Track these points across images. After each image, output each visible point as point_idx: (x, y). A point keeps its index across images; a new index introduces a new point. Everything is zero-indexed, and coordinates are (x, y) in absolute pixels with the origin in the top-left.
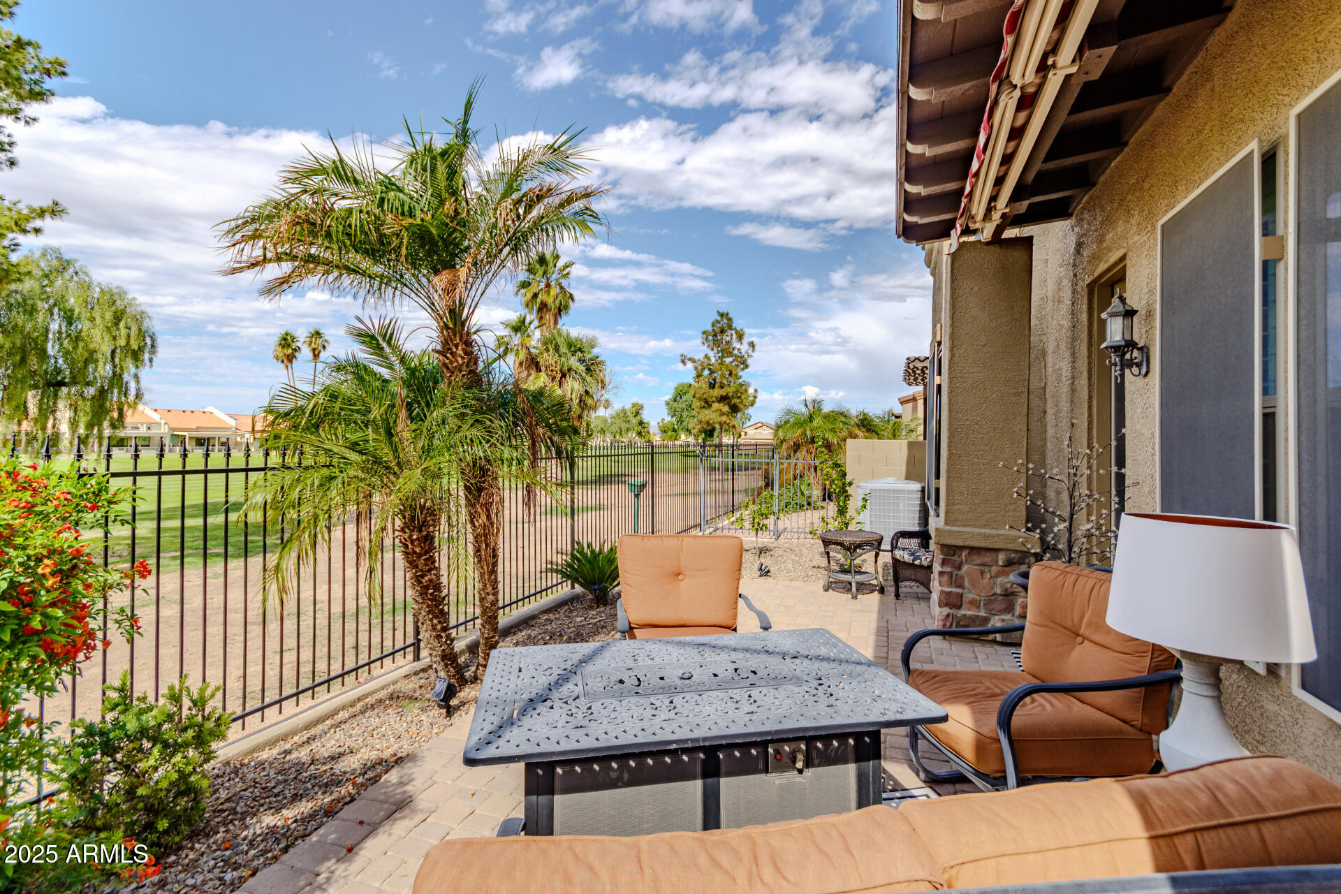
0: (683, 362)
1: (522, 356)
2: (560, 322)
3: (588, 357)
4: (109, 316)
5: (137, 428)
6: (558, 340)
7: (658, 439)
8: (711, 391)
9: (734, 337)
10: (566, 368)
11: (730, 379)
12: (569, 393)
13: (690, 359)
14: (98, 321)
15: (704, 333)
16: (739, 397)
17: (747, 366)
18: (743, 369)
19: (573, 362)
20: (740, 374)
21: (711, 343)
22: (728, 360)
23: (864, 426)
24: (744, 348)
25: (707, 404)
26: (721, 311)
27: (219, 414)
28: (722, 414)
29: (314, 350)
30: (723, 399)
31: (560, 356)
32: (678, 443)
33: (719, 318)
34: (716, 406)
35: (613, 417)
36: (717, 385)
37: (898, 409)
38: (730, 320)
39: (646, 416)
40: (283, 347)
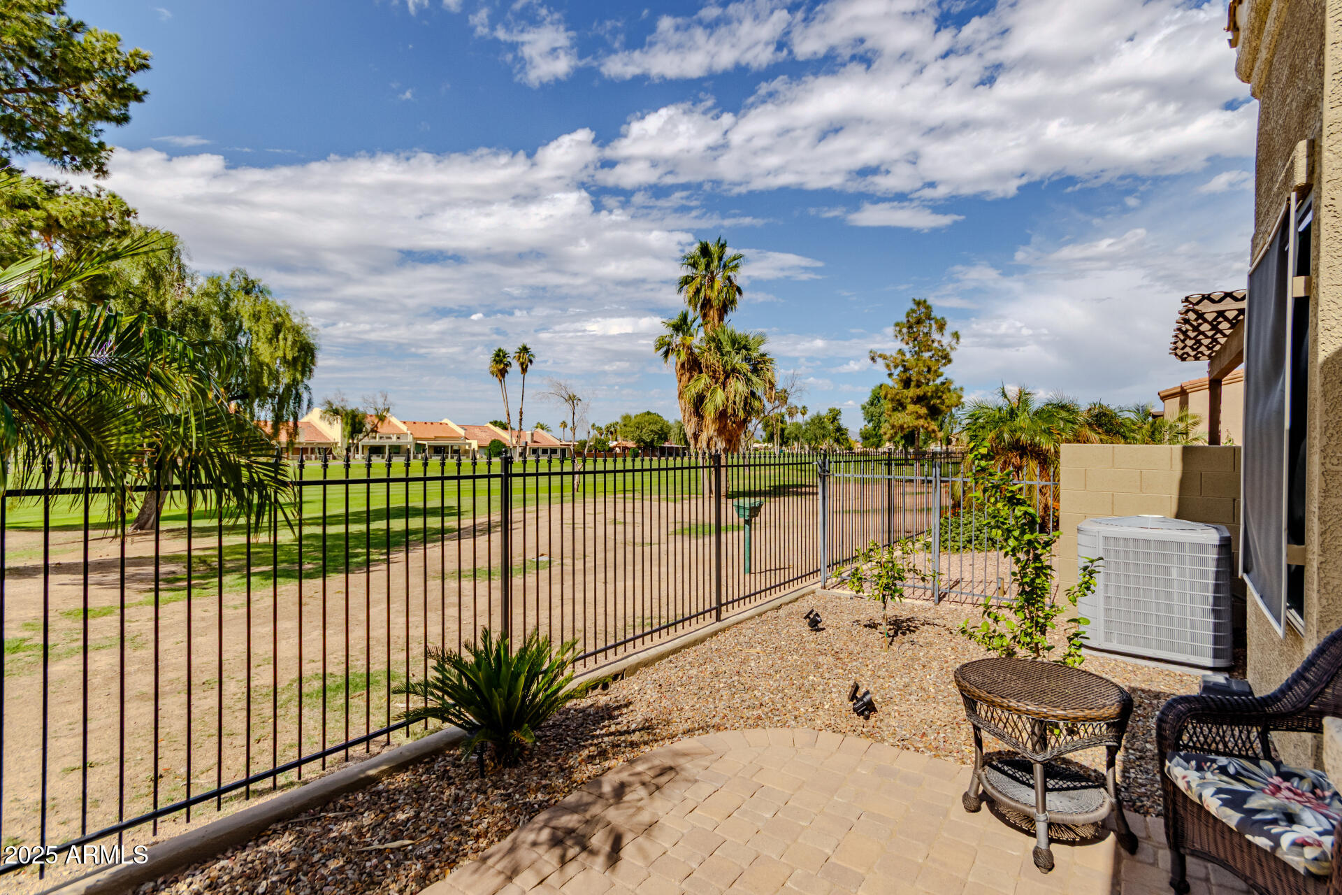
0: (873, 359)
1: (683, 357)
2: (726, 319)
3: (754, 354)
4: (269, 328)
5: (390, 438)
6: (721, 337)
7: (860, 446)
8: (905, 391)
9: (934, 327)
10: (729, 367)
11: (928, 376)
12: (732, 395)
13: (880, 356)
14: (261, 334)
15: (897, 325)
16: (940, 397)
17: (950, 361)
18: (945, 365)
19: (737, 360)
20: (941, 370)
21: (906, 337)
22: (926, 355)
23: (1100, 426)
24: (946, 340)
25: (900, 406)
26: (917, 299)
27: (452, 425)
28: (919, 417)
29: (522, 364)
30: (919, 400)
31: (722, 355)
32: (880, 450)
33: (915, 307)
34: (911, 408)
35: (807, 424)
36: (913, 384)
37: (1157, 407)
38: (928, 308)
39: (844, 421)
40: (497, 363)
